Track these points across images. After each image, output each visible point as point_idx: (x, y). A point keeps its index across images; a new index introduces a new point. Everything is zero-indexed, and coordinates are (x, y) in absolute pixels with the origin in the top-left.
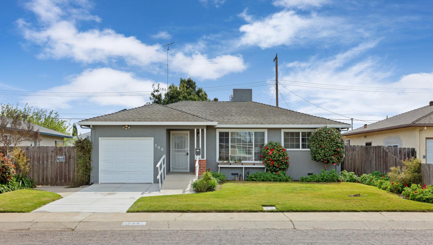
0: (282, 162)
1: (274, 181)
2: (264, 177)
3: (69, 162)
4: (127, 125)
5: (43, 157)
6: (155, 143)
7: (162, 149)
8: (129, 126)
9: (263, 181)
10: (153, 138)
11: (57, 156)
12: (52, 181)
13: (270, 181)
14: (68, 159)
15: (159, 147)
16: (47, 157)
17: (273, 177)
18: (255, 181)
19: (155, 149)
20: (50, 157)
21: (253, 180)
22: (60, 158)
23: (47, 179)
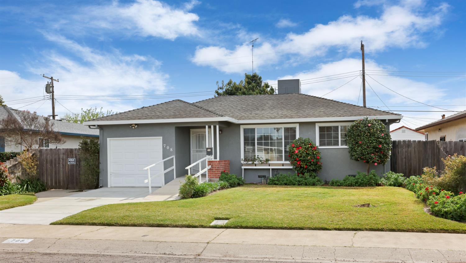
0: (310, 162)
1: (299, 185)
2: (287, 181)
3: (79, 164)
4: (134, 124)
5: (55, 160)
6: (163, 143)
7: (171, 150)
8: (136, 124)
9: (286, 184)
10: (161, 137)
11: (68, 159)
12: (64, 184)
13: (294, 185)
14: (78, 161)
15: (168, 148)
16: (59, 159)
17: (298, 180)
18: (277, 184)
19: (164, 149)
20: (61, 160)
21: (275, 184)
22: (71, 160)
23: (59, 182)
